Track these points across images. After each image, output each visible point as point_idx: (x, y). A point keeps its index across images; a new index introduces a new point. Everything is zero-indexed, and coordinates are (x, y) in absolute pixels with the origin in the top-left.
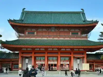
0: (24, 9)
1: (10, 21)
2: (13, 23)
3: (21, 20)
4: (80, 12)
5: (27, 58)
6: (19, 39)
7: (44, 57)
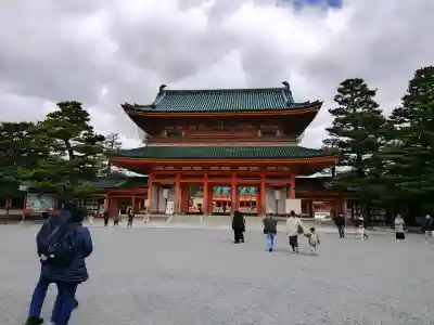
0: (164, 86)
1: (126, 107)
2: (132, 113)
3: (153, 106)
4: (282, 89)
5: (165, 187)
6: (148, 146)
7: (202, 185)
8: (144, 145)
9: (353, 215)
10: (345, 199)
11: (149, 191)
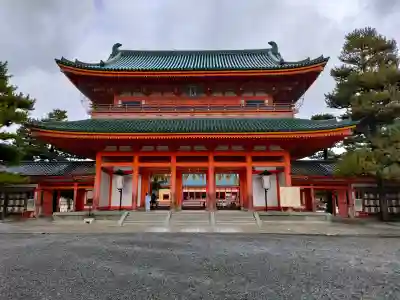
1: (63, 63)
4: (268, 50)
5: (120, 173)
6: (95, 117)
8: (90, 117)
9: (364, 206)
10: (353, 185)
11: (96, 178)
